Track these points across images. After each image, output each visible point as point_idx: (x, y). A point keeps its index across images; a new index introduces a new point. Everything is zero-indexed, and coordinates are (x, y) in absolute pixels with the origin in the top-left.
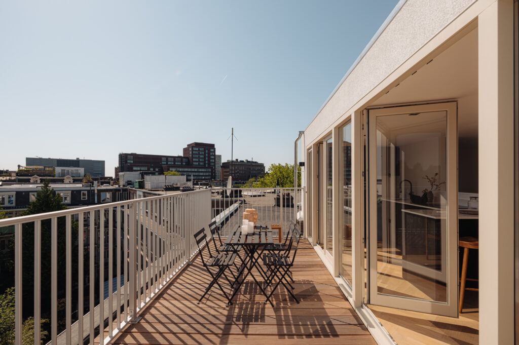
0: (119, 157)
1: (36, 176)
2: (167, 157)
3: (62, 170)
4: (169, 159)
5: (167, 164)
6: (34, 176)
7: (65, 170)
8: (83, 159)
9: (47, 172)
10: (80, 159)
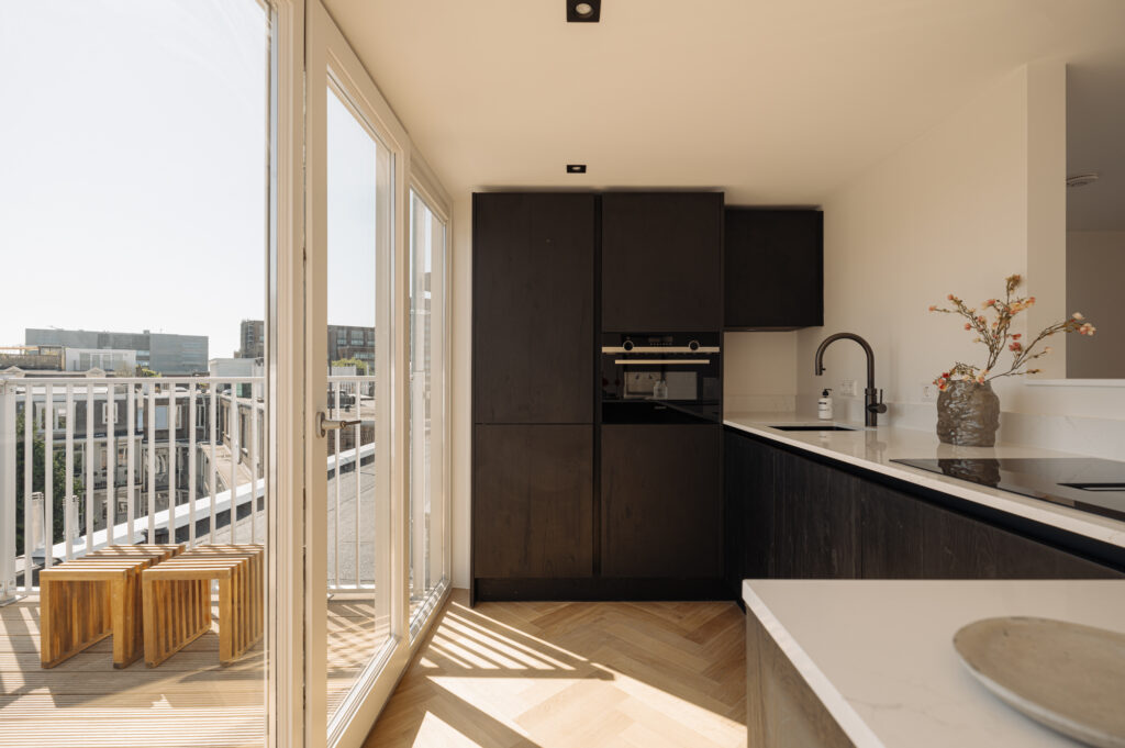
0: (242, 329)
1: (15, 368)
2: (350, 329)
3: (82, 355)
4: (354, 333)
5: (349, 343)
6: (11, 369)
7: (88, 355)
8: (158, 332)
9: (45, 360)
10: (152, 332)
